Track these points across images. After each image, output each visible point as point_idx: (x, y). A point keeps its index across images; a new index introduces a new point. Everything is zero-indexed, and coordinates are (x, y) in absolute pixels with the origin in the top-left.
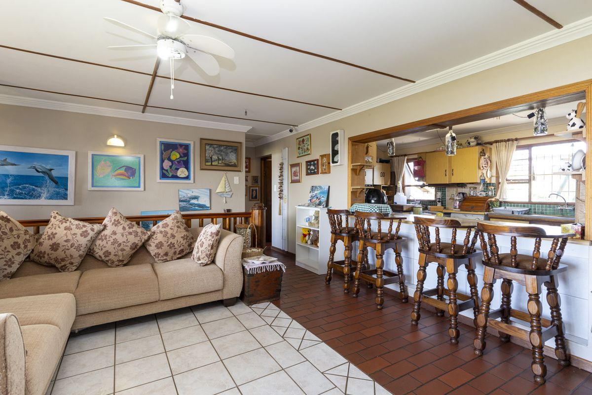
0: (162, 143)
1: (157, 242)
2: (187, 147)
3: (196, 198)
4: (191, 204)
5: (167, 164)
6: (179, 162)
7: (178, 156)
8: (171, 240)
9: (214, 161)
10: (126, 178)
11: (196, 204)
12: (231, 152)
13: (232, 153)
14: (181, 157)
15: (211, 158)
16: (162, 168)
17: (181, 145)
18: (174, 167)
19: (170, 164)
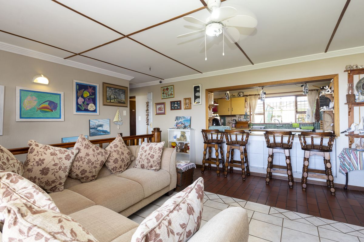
0: (77, 84)
1: (114, 158)
2: (94, 88)
3: (101, 126)
4: (98, 131)
5: (81, 100)
6: (89, 99)
7: (89, 95)
8: (122, 157)
9: (112, 99)
10: (50, 111)
11: (101, 130)
13: (122, 94)
14: (90, 95)
15: (110, 97)
16: (77, 103)
17: (90, 86)
18: (86, 103)
19: (83, 100)
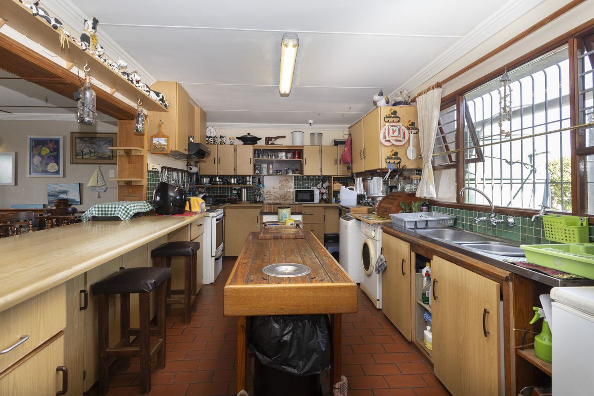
0: (32, 140)
2: (57, 142)
3: (65, 192)
5: (37, 160)
6: (48, 157)
7: (48, 151)
9: (86, 154)
12: (104, 144)
14: (51, 152)
15: (82, 151)
16: (32, 164)
17: (51, 141)
18: (44, 162)
19: (40, 159)
